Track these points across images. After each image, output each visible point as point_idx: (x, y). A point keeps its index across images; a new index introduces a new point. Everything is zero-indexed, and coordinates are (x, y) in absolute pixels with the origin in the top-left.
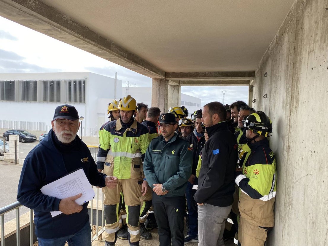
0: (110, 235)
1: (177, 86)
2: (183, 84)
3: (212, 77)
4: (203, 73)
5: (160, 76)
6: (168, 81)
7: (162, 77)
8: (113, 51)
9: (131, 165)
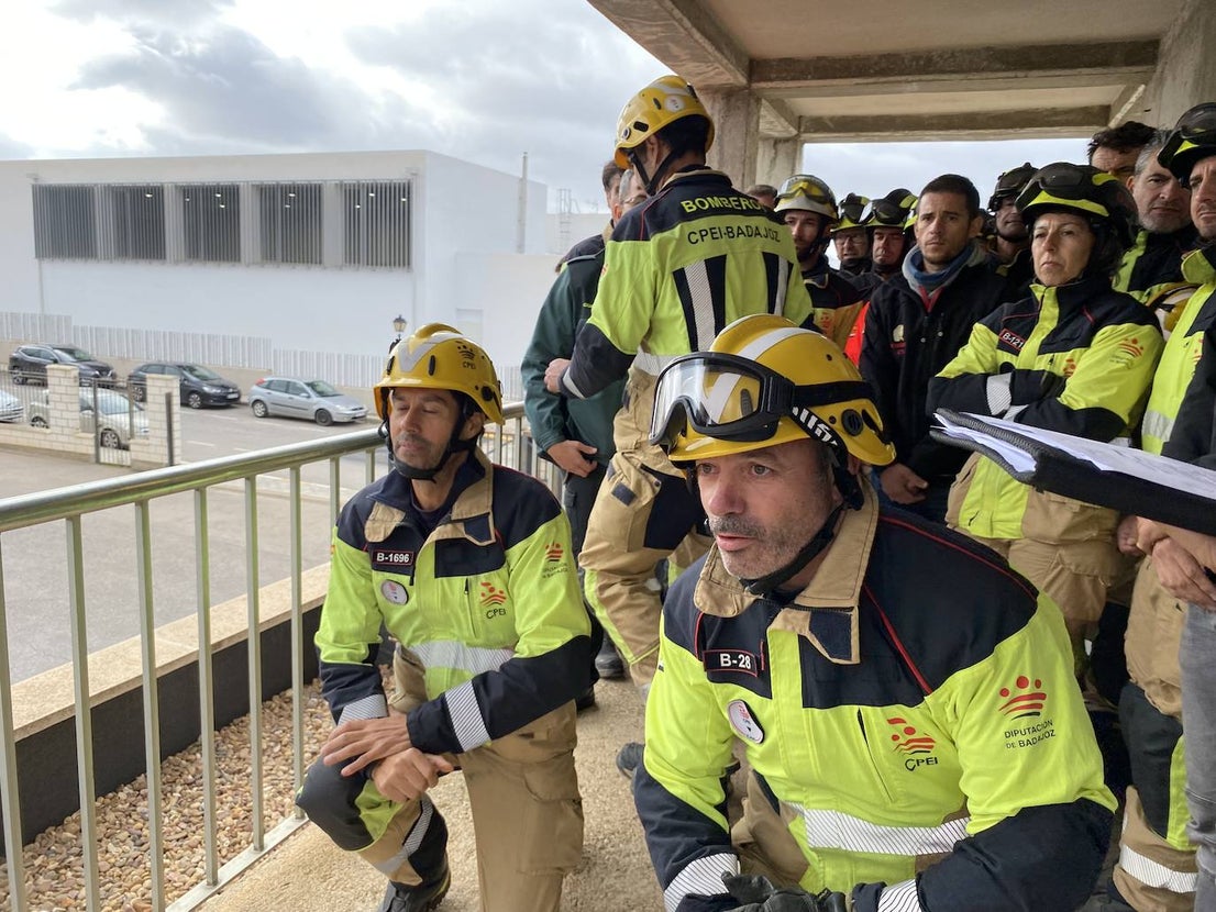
1: (787, 140)
2: (816, 131)
4: (916, 57)
6: (758, 101)
7: (738, 75)
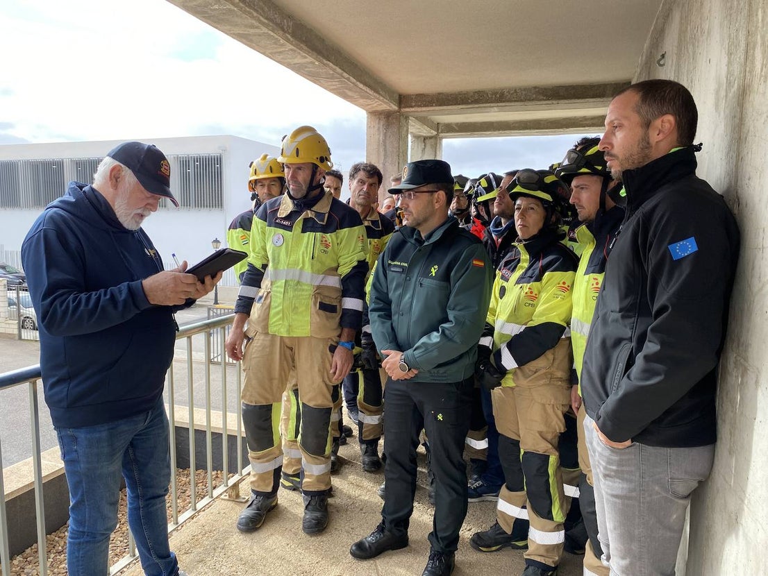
0: (262, 477)
1: (431, 138)
2: (447, 132)
3: (518, 101)
4: (495, 93)
5: (385, 100)
6: (407, 118)
7: (392, 105)
8: (249, 6)
9: (311, 302)
